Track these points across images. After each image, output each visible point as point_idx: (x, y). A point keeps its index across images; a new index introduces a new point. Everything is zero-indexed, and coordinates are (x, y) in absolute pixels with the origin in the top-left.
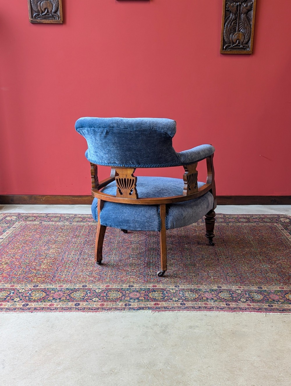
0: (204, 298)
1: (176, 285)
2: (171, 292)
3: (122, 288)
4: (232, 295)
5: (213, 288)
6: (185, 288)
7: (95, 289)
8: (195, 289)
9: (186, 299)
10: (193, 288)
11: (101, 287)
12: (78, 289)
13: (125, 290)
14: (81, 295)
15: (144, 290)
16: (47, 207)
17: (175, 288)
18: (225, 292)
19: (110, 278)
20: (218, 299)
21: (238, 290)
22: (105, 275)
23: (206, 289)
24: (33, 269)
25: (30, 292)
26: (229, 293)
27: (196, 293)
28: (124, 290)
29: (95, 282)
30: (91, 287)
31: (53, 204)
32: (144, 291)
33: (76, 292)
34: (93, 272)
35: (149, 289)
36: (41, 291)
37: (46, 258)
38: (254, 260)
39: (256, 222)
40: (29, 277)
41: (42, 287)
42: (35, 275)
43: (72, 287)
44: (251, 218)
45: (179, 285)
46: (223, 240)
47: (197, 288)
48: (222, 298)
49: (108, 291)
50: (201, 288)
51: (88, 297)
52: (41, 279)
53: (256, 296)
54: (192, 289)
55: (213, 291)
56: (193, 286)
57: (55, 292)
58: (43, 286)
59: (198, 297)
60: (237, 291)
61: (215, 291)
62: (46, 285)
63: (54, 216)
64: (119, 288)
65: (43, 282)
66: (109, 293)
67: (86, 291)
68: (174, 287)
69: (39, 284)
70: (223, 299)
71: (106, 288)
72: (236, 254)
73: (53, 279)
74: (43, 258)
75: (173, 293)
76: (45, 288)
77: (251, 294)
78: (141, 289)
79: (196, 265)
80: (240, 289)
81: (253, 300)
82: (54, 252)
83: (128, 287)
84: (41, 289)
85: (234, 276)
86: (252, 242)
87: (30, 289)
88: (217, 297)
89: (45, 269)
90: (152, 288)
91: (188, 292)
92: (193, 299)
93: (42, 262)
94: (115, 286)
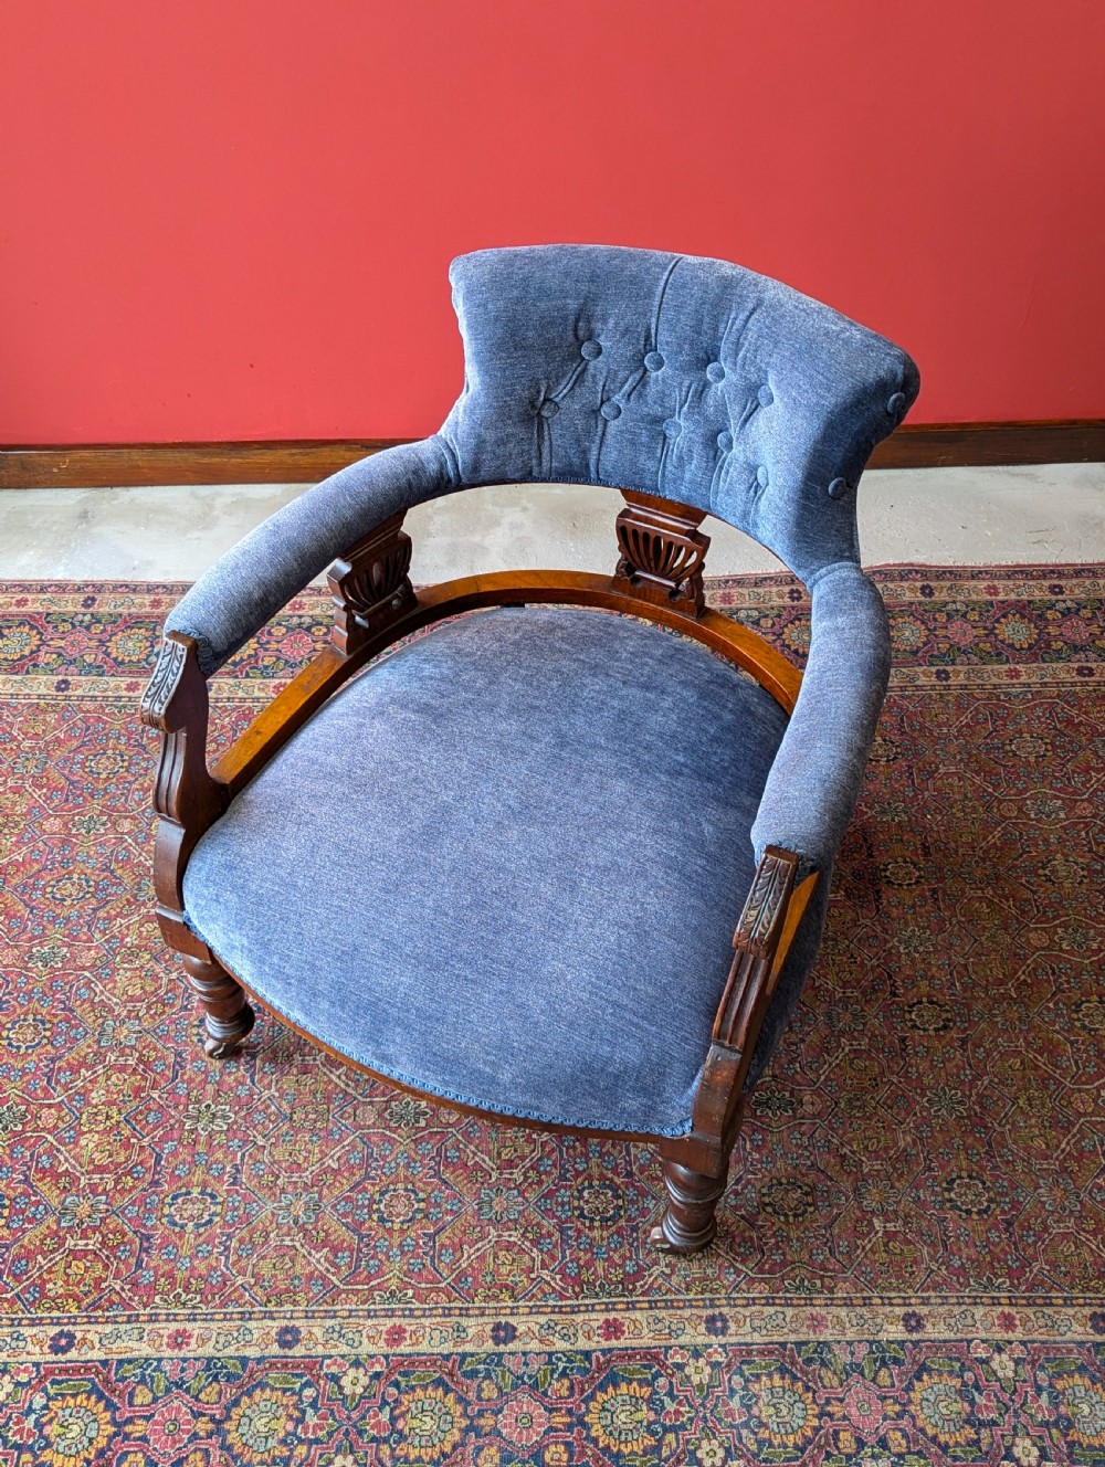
0: (847, 1441)
1: (710, 1312)
2: (688, 1377)
3: (460, 1350)
4: (972, 1403)
5: (883, 1336)
6: (757, 1338)
7: (334, 1369)
8: (799, 1344)
9: (760, 1443)
10: (793, 1338)
11: (367, 1348)
12: (259, 1360)
13: (478, 1372)
14: (273, 1425)
15: (564, 1374)
16: (84, 516)
17: (706, 1340)
18: (940, 1374)
19: (403, 1253)
20: (909, 1453)
21: (1000, 1350)
22: (382, 1220)
23: (850, 1343)
24: (43, 1170)
25: (39, 1401)
26: (957, 1383)
27: (808, 1389)
28: (473, 1374)
29: (334, 1294)
30: (320, 1350)
31: (112, 487)
32: (566, 1383)
33: (249, 1394)
34: (325, 1191)
35: (587, 1355)
36: (89, 1394)
37: (100, 1056)
38: (1072, 1043)
39: (1076, 649)
40: (29, 1256)
41: (97, 1355)
42: (56, 1232)
43: (230, 1351)
44: (1051, 607)
45: (725, 1310)
46: (923, 844)
47: (812, 1337)
48: (930, 1431)
49: (397, 1384)
50: (827, 1335)
51: (310, 1443)
52: (87, 1269)
53: (1086, 1409)
54: (783, 1345)
55: (884, 1363)
56: (790, 1312)
57: (155, 1400)
58: (97, 1343)
59: (816, 1430)
60: (996, 1356)
61: (896, 1361)
62: (108, 1328)
63: (124, 610)
64: (447, 1357)
65: (97, 1304)
66: (405, 1399)
67: (297, 1386)
68: (702, 1328)
69: (73, 1321)
70: (934, 1439)
71: (386, 1357)
72: (986, 990)
73: (139, 1265)
74: (83, 1064)
75: (700, 1387)
76: (105, 1363)
77: (1060, 1385)
78: (550, 1354)
79: (801, 1103)
80: (1010, 1336)
81: (1071, 1445)
82: (139, 992)
83: (489, 1346)
84: (87, 1366)
85: (979, 1213)
86: (1059, 856)
87: (36, 1365)
88: (903, 1423)
89: (101, 1169)
90: (604, 1352)
91: (770, 1376)
92: (796, 1446)
93: (84, 1095)
94: (429, 1339)
